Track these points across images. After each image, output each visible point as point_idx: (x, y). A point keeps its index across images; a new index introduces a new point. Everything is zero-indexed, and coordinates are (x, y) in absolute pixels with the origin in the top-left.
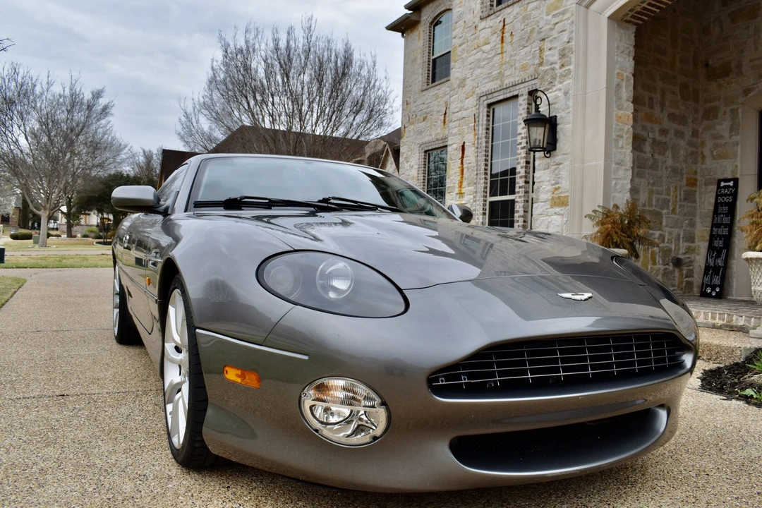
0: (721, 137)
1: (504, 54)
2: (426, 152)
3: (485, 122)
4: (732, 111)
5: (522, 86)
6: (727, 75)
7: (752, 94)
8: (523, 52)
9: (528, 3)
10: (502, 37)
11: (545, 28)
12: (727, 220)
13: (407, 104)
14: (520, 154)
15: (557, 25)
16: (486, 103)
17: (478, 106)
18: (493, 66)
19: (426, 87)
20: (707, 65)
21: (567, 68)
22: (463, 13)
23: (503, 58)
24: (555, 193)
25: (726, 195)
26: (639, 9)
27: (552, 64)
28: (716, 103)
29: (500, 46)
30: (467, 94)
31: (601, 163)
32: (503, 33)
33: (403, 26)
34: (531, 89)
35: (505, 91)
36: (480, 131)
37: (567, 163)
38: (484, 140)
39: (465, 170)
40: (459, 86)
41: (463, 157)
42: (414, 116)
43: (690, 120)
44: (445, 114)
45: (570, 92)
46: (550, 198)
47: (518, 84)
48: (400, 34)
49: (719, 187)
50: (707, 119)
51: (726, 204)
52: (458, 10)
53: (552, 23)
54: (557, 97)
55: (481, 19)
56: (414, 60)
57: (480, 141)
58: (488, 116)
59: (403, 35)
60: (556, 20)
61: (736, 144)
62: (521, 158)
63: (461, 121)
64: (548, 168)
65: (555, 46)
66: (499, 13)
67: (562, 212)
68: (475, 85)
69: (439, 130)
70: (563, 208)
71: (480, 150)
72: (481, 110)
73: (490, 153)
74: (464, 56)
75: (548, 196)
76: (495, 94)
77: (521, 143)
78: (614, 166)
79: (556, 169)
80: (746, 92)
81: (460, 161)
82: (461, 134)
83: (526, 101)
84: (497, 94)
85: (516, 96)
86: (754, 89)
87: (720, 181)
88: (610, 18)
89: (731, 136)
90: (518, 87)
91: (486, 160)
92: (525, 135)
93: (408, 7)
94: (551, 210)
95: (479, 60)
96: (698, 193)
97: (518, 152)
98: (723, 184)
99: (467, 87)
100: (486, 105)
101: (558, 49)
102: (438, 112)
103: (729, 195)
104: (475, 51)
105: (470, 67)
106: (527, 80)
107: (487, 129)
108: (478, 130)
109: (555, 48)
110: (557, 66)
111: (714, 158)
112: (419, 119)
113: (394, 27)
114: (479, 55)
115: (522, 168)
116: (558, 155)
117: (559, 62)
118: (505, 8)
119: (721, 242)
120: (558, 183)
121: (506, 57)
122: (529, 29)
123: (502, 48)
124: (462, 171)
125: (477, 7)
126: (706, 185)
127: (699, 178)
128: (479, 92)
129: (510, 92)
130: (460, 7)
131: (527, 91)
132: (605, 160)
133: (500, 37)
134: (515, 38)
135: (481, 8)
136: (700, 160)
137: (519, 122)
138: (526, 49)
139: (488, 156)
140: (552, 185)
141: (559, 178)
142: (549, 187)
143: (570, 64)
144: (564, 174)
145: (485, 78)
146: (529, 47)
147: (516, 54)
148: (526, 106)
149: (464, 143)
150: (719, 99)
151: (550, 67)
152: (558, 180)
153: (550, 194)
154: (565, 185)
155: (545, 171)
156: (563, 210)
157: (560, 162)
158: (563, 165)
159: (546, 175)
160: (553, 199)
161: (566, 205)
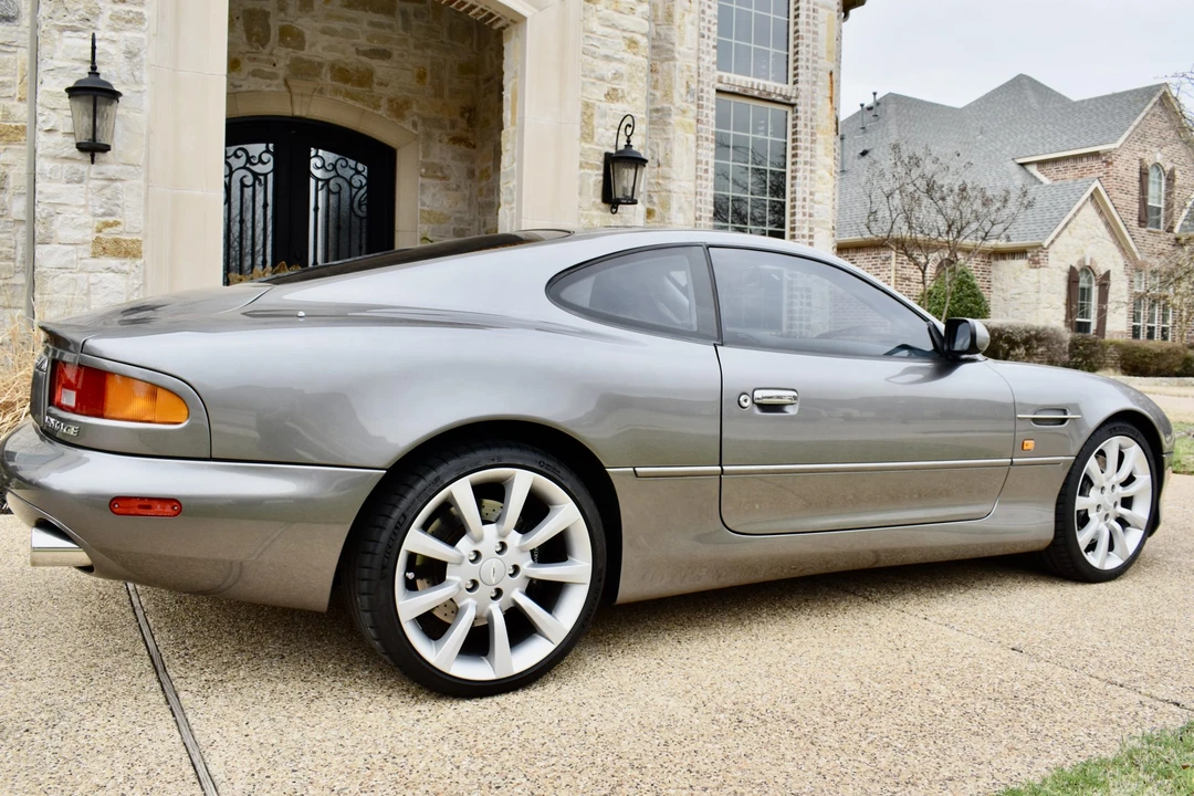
21: (133, 8)
24: (106, 230)
31: (216, 196)
45: (142, 56)
46: (89, 238)
54: (106, 53)
64: (80, 181)
67: (126, 268)
70: (128, 261)
75: (90, 235)
79: (103, 188)
94: (95, 261)
116: (109, 164)
120: (111, 215)
141: (118, 205)
142: (87, 219)
143: (142, 5)
144: (128, 199)
152: (115, 208)
153: (89, 231)
154: (132, 221)
155: (69, 186)
156: (127, 264)
157: (117, 176)
158: (126, 184)
159: (75, 194)
160: (97, 241)
161: (135, 256)
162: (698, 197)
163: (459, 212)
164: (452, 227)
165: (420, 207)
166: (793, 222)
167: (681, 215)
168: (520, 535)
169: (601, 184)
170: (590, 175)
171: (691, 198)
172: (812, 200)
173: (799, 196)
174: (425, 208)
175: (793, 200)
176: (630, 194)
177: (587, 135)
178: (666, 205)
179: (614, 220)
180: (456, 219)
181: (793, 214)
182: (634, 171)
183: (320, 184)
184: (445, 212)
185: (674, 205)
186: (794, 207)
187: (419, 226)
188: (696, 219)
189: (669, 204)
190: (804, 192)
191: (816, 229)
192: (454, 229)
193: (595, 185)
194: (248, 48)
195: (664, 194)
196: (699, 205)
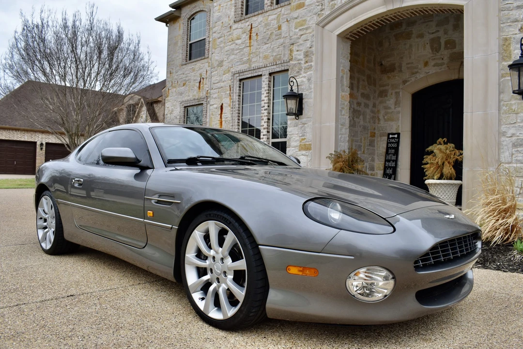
0: (390, 108)
1: (252, 47)
2: (185, 107)
3: (238, 91)
4: (396, 93)
5: (264, 69)
6: (393, 71)
7: (408, 83)
8: (265, 47)
9: (269, 16)
10: (250, 36)
11: (294, 37)
12: (394, 158)
13: (171, 73)
14: (263, 113)
15: (303, 36)
16: (238, 78)
17: (232, 80)
18: (244, 54)
19: (185, 62)
20: (382, 64)
21: (310, 64)
22: (221, 17)
23: (250, 50)
24: (302, 142)
25: (393, 143)
26: (355, 32)
27: (299, 60)
28: (387, 88)
29: (248, 41)
30: (224, 72)
31: (334, 124)
32: (251, 33)
33: (166, 19)
34: (271, 72)
35: (252, 71)
36: (234, 97)
37: (311, 123)
38: (237, 103)
39: (223, 123)
40: (218, 66)
41: (221, 114)
42: (176, 82)
43: (372, 97)
44: (200, 82)
45: (312, 79)
46: (298, 145)
47: (262, 68)
48: (165, 24)
49: (388, 138)
50: (381, 97)
51: (393, 148)
52: (218, 14)
53: (299, 34)
54: (302, 81)
55: (235, 22)
56: (176, 44)
57: (234, 104)
58: (240, 87)
59: (167, 25)
60: (302, 33)
61: (399, 112)
62: (264, 116)
63: (220, 89)
64: (297, 126)
65: (301, 49)
66: (248, 19)
67: (307, 154)
68: (230, 66)
69: (195, 93)
70: (308, 151)
71: (234, 110)
72: (235, 82)
73: (241, 112)
74: (222, 45)
75: (297, 144)
76: (245, 73)
77: (264, 106)
78: (340, 126)
79: (302, 127)
80: (405, 82)
81: (219, 116)
82: (220, 98)
83: (268, 79)
84: (246, 73)
85: (261, 75)
86: (409, 81)
87: (389, 134)
88: (338, 36)
89: (395, 108)
90: (262, 70)
91: (239, 116)
92: (267, 101)
93: (172, 6)
94: (300, 152)
95: (233, 50)
96: (376, 141)
97: (262, 112)
98: (391, 136)
99: (224, 67)
100: (238, 80)
101: (303, 51)
102: (194, 80)
103: (395, 143)
104: (230, 43)
105: (226, 53)
106: (268, 65)
107: (239, 96)
108: (233, 96)
109: (301, 50)
110: (303, 62)
111: (385, 120)
112: (179, 85)
113: (161, 19)
114: (233, 46)
115: (265, 122)
116: (303, 118)
117: (304, 59)
118: (252, 16)
119: (391, 171)
120: (304, 136)
121: (253, 49)
122: (269, 33)
123: (250, 43)
124: (221, 123)
125: (232, 13)
126: (380, 137)
127: (376, 132)
128: (233, 71)
129: (256, 72)
130: (219, 12)
131: (268, 73)
132: (336, 123)
133: (248, 36)
134: (259, 38)
135: (235, 15)
136: (377, 121)
137: (262, 92)
138: (267, 45)
139: (240, 114)
140: (300, 137)
141: (305, 132)
142: (298, 138)
143: (312, 61)
144: (308, 130)
145: (238, 62)
146: (270, 44)
147: (260, 48)
148: (268, 83)
149: (222, 104)
150: (388, 85)
151: (297, 62)
153: (298, 142)
157: (305, 122)
158: (307, 125)
159: (295, 130)
160: (300, 145)
161: (310, 150)
177: (503, 57)
194: (432, 55)
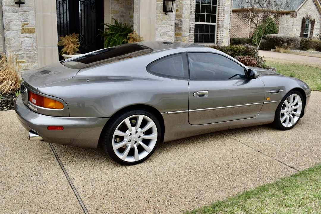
24: (25, 26)
31: (54, 14)
37: (33, 12)
46: (20, 29)
64: (17, 12)
67: (31, 36)
70: (31, 34)
75: (20, 27)
79: (23, 14)
94: (22, 35)
116: (24, 7)
120: (26, 21)
141: (27, 19)
142: (19, 23)
144: (30, 17)
152: (27, 20)
154: (32, 23)
155: (14, 14)
156: (31, 35)
157: (27, 10)
158: (29, 12)
159: (15, 16)
160: (23, 29)
161: (33, 33)
162: (191, 6)
163: (122, 10)
164: (120, 15)
165: (111, 9)
166: (219, 12)
167: (186, 11)
168: (141, 129)
169: (163, 6)
170: (159, 4)
171: (189, 6)
172: (224, 6)
173: (221, 4)
174: (112, 9)
175: (219, 5)
176: (171, 10)
178: (182, 8)
179: (166, 17)
180: (121, 12)
181: (219, 10)
182: (172, 2)
183: (82, 2)
184: (118, 10)
185: (184, 8)
186: (219, 8)
187: (111, 14)
188: (190, 12)
189: (183, 8)
190: (222, 3)
191: (225, 14)
192: (121, 15)
193: (161, 7)
195: (181, 5)
196: (191, 8)
